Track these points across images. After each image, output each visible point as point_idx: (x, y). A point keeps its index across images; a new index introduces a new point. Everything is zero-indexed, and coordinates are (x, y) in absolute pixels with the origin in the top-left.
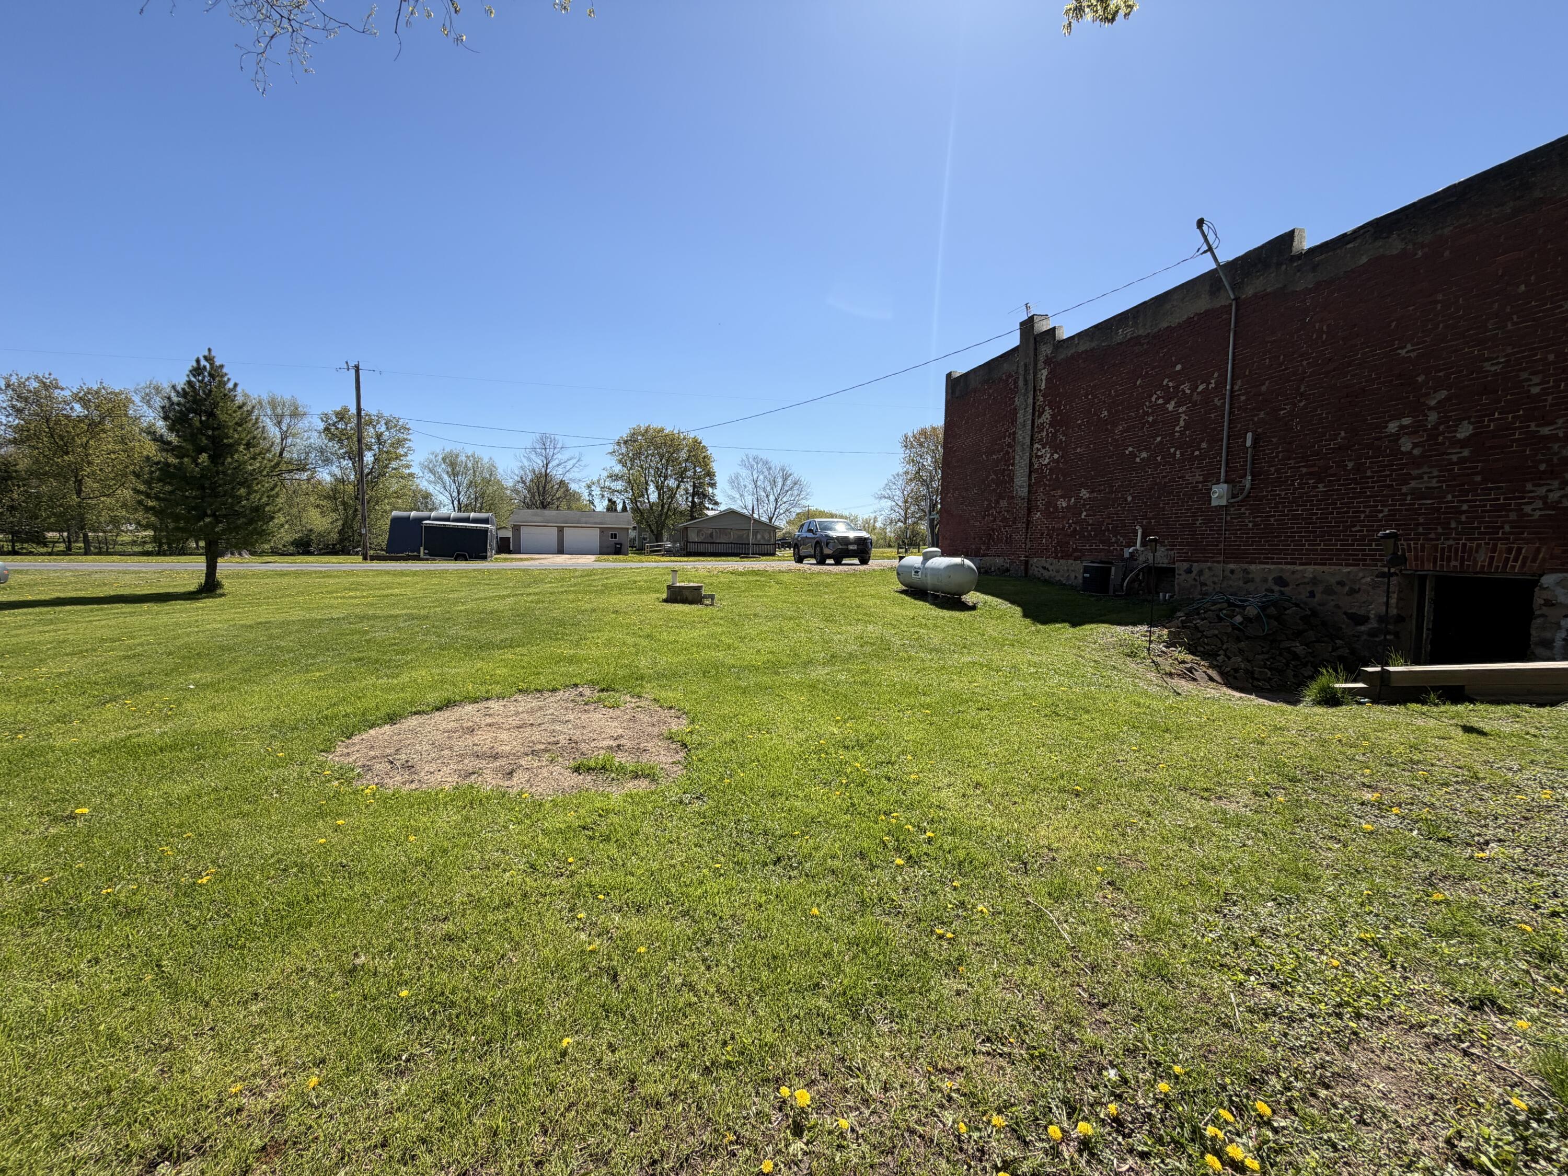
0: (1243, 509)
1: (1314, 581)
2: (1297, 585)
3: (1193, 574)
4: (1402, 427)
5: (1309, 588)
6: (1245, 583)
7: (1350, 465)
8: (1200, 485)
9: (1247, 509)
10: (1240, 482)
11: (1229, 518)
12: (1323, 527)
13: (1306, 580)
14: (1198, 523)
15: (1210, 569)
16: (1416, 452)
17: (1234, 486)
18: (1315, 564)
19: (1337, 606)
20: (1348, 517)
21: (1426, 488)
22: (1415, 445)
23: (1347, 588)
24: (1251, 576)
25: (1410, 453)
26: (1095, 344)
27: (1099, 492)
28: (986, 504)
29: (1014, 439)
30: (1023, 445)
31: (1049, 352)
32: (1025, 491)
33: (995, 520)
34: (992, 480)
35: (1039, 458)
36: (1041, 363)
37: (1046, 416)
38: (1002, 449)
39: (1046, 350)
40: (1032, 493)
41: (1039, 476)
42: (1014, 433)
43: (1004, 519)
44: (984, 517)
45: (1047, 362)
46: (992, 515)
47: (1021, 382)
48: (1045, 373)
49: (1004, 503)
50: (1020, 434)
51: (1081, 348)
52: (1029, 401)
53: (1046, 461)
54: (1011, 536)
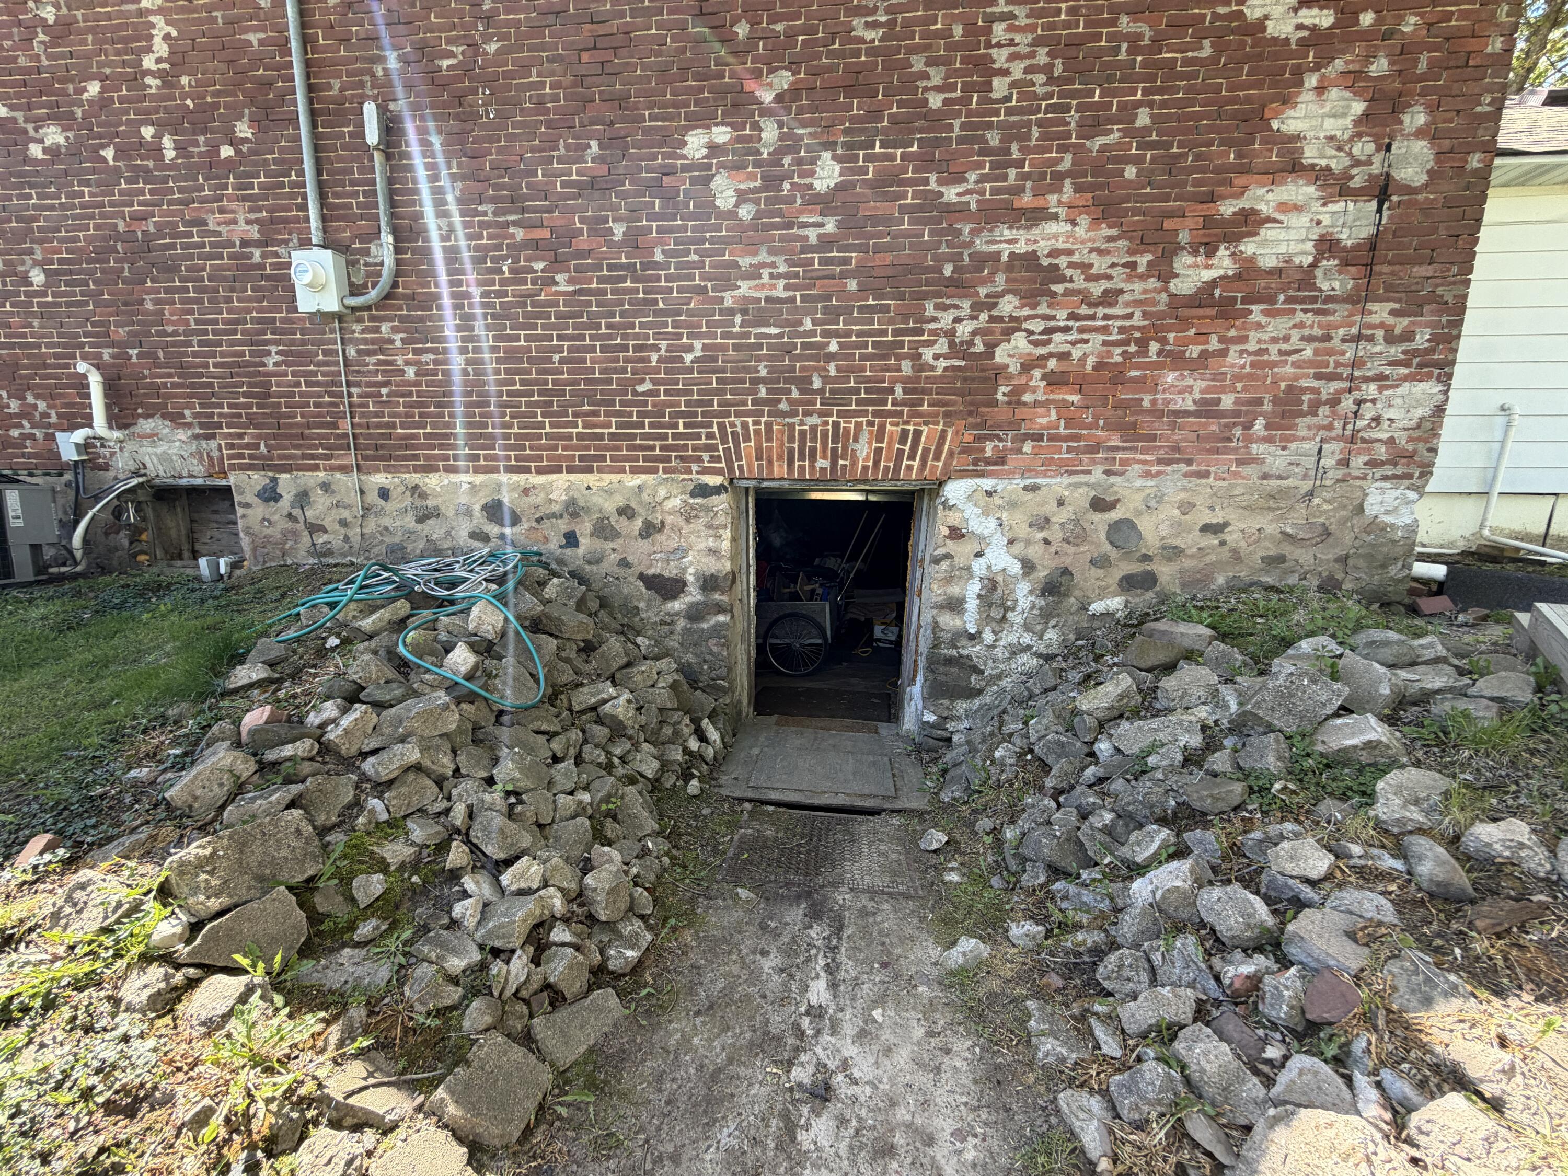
0: (385, 328)
1: (573, 509)
2: (539, 520)
3: (285, 503)
4: (714, 149)
5: (563, 525)
6: (421, 520)
7: (619, 231)
8: (257, 253)
9: (395, 330)
10: (367, 252)
11: (352, 352)
12: (576, 382)
13: (556, 508)
14: (270, 361)
15: (326, 487)
16: (746, 212)
17: (351, 264)
18: (570, 470)
19: (624, 563)
20: (627, 360)
21: (768, 299)
22: (743, 197)
23: (638, 523)
24: (430, 503)
25: (732, 214)
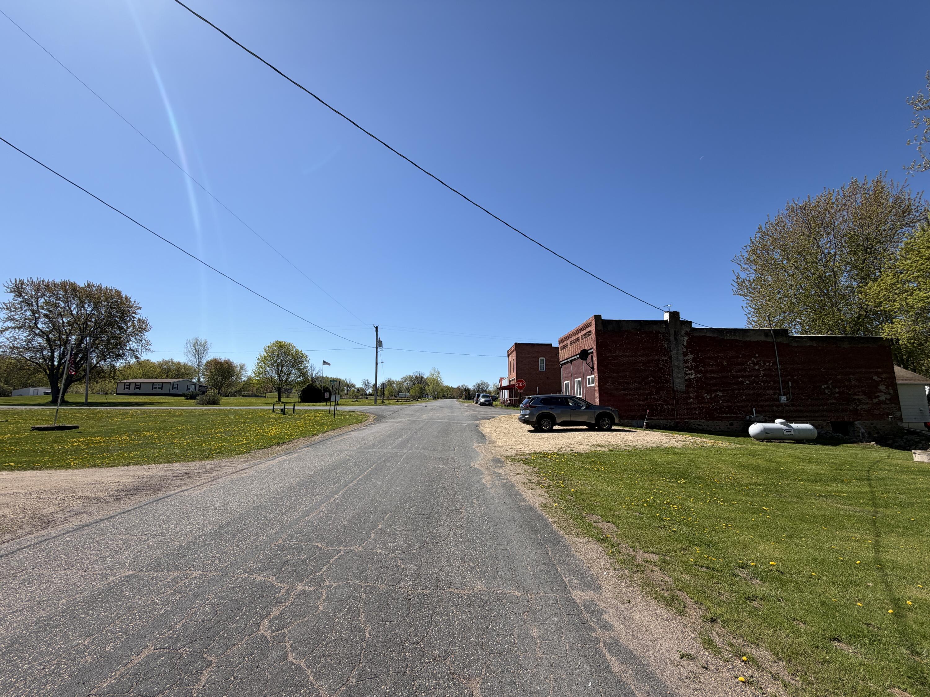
4: (825, 387)
8: (773, 396)
9: (790, 404)
11: (785, 407)
12: (812, 410)
14: (774, 408)
16: (829, 393)
17: (786, 397)
20: (817, 408)
26: (716, 336)
27: (728, 393)
28: (647, 392)
29: (667, 363)
30: (678, 367)
31: (688, 330)
32: (683, 389)
33: (657, 401)
34: (651, 380)
35: (687, 374)
36: (683, 333)
37: (690, 357)
38: (658, 366)
39: (686, 329)
40: (687, 390)
41: (689, 384)
42: (666, 360)
43: (664, 401)
44: (647, 399)
45: (687, 334)
46: (654, 398)
47: (672, 338)
48: (686, 338)
49: (664, 393)
50: (675, 361)
51: (708, 334)
52: (680, 348)
53: (693, 377)
54: (673, 410)
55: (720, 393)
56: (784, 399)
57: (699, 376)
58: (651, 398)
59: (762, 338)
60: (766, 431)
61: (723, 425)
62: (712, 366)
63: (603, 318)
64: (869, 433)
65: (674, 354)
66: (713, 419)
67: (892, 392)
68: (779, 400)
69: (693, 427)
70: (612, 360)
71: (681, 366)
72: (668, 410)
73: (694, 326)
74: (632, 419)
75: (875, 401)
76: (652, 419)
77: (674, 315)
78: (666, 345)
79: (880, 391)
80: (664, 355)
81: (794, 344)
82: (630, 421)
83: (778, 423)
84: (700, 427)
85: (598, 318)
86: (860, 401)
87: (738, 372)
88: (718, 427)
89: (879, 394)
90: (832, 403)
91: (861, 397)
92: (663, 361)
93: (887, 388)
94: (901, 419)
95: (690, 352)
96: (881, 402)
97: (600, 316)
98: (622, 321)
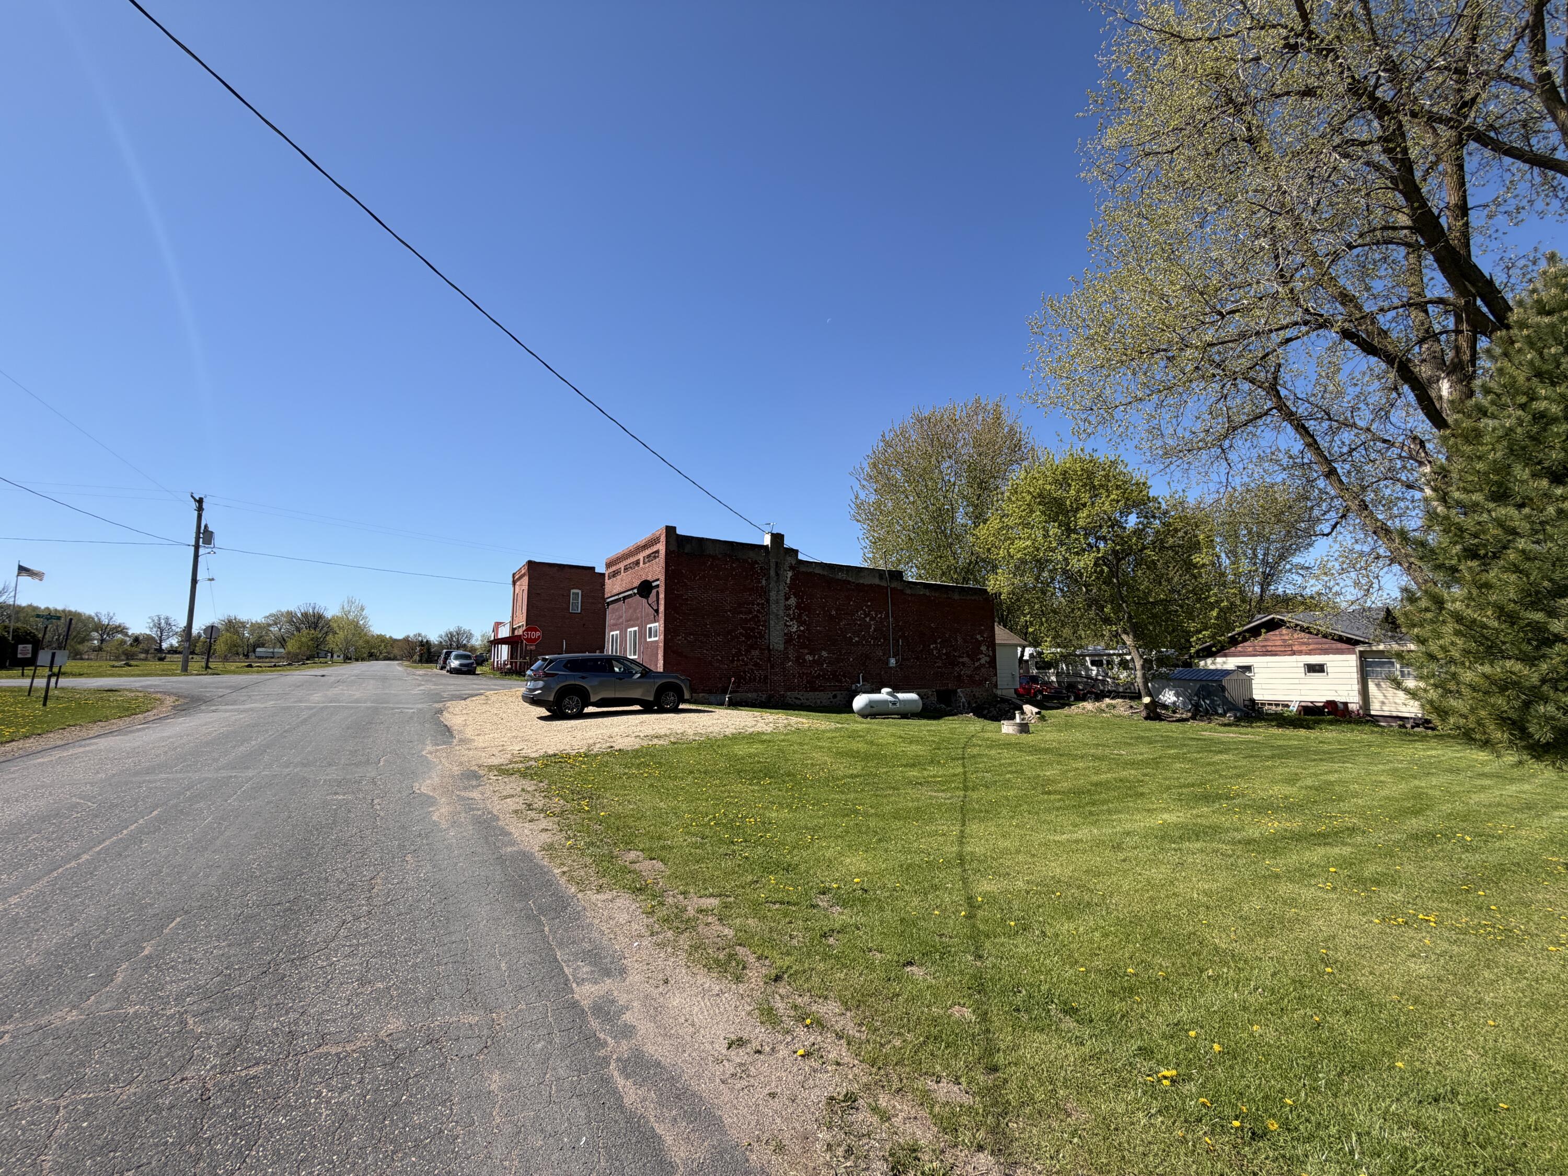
8: (882, 657)
11: (893, 672)
14: (882, 673)
17: (896, 659)
26: (825, 573)
27: (834, 654)
28: (734, 651)
29: (763, 608)
30: (777, 615)
31: (794, 562)
32: (781, 647)
33: (746, 665)
34: (741, 633)
35: (788, 626)
36: (786, 567)
37: (793, 601)
38: (751, 612)
39: (790, 560)
40: (786, 648)
41: (789, 638)
42: (763, 604)
43: (756, 664)
44: (733, 661)
45: (792, 568)
46: (743, 660)
47: (772, 573)
48: (790, 574)
49: (755, 653)
50: (773, 607)
51: (818, 571)
52: (781, 587)
53: (794, 630)
54: (766, 677)
55: (824, 654)
56: (893, 661)
57: (802, 628)
58: (738, 660)
59: (877, 581)
60: (871, 704)
61: (823, 697)
62: (818, 615)
63: (679, 532)
64: (969, 703)
65: (773, 594)
66: (814, 689)
67: (991, 653)
68: (887, 663)
69: (790, 701)
70: (687, 599)
71: (781, 613)
72: (760, 678)
73: (801, 557)
74: (710, 692)
75: (977, 664)
76: (737, 692)
77: (778, 538)
78: (764, 582)
79: (982, 653)
80: (760, 596)
81: (908, 591)
82: (706, 695)
83: (884, 694)
84: (798, 702)
85: (670, 530)
86: (964, 664)
87: (848, 624)
88: (819, 702)
89: (981, 656)
90: (939, 667)
91: (965, 659)
92: (758, 604)
93: (988, 649)
94: (996, 686)
95: (794, 594)
96: (982, 666)
97: (674, 528)
98: (707, 539)
